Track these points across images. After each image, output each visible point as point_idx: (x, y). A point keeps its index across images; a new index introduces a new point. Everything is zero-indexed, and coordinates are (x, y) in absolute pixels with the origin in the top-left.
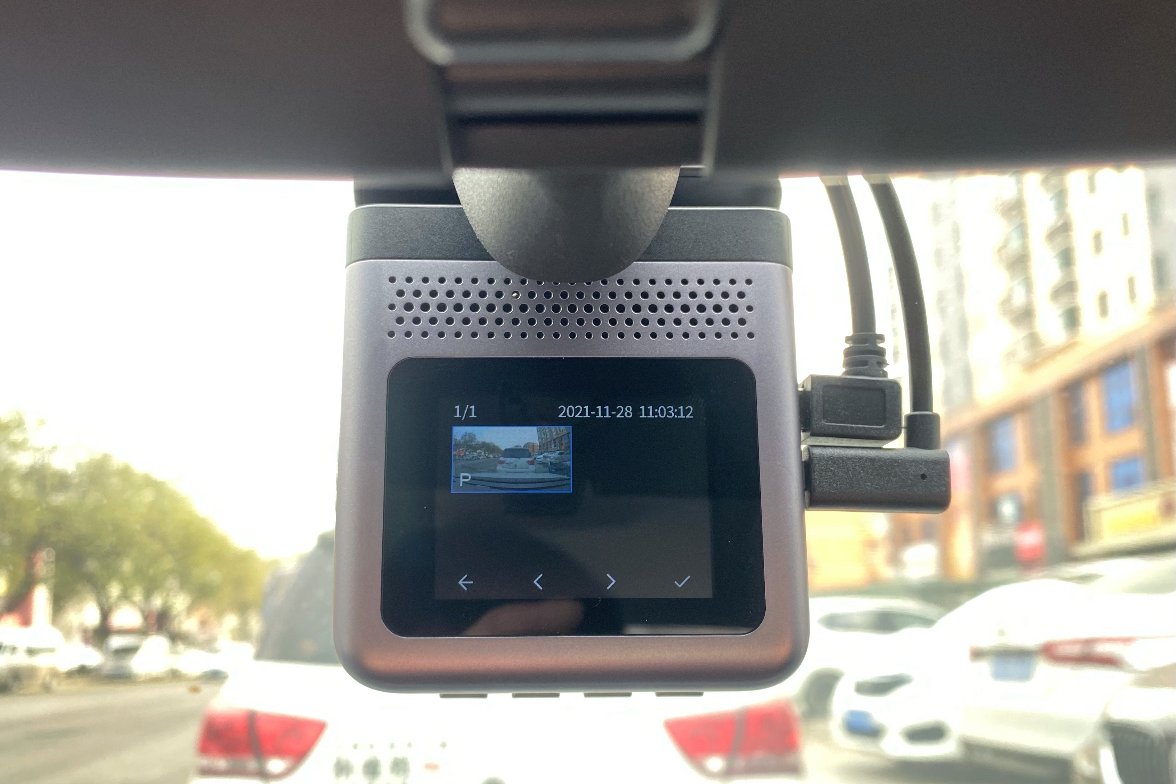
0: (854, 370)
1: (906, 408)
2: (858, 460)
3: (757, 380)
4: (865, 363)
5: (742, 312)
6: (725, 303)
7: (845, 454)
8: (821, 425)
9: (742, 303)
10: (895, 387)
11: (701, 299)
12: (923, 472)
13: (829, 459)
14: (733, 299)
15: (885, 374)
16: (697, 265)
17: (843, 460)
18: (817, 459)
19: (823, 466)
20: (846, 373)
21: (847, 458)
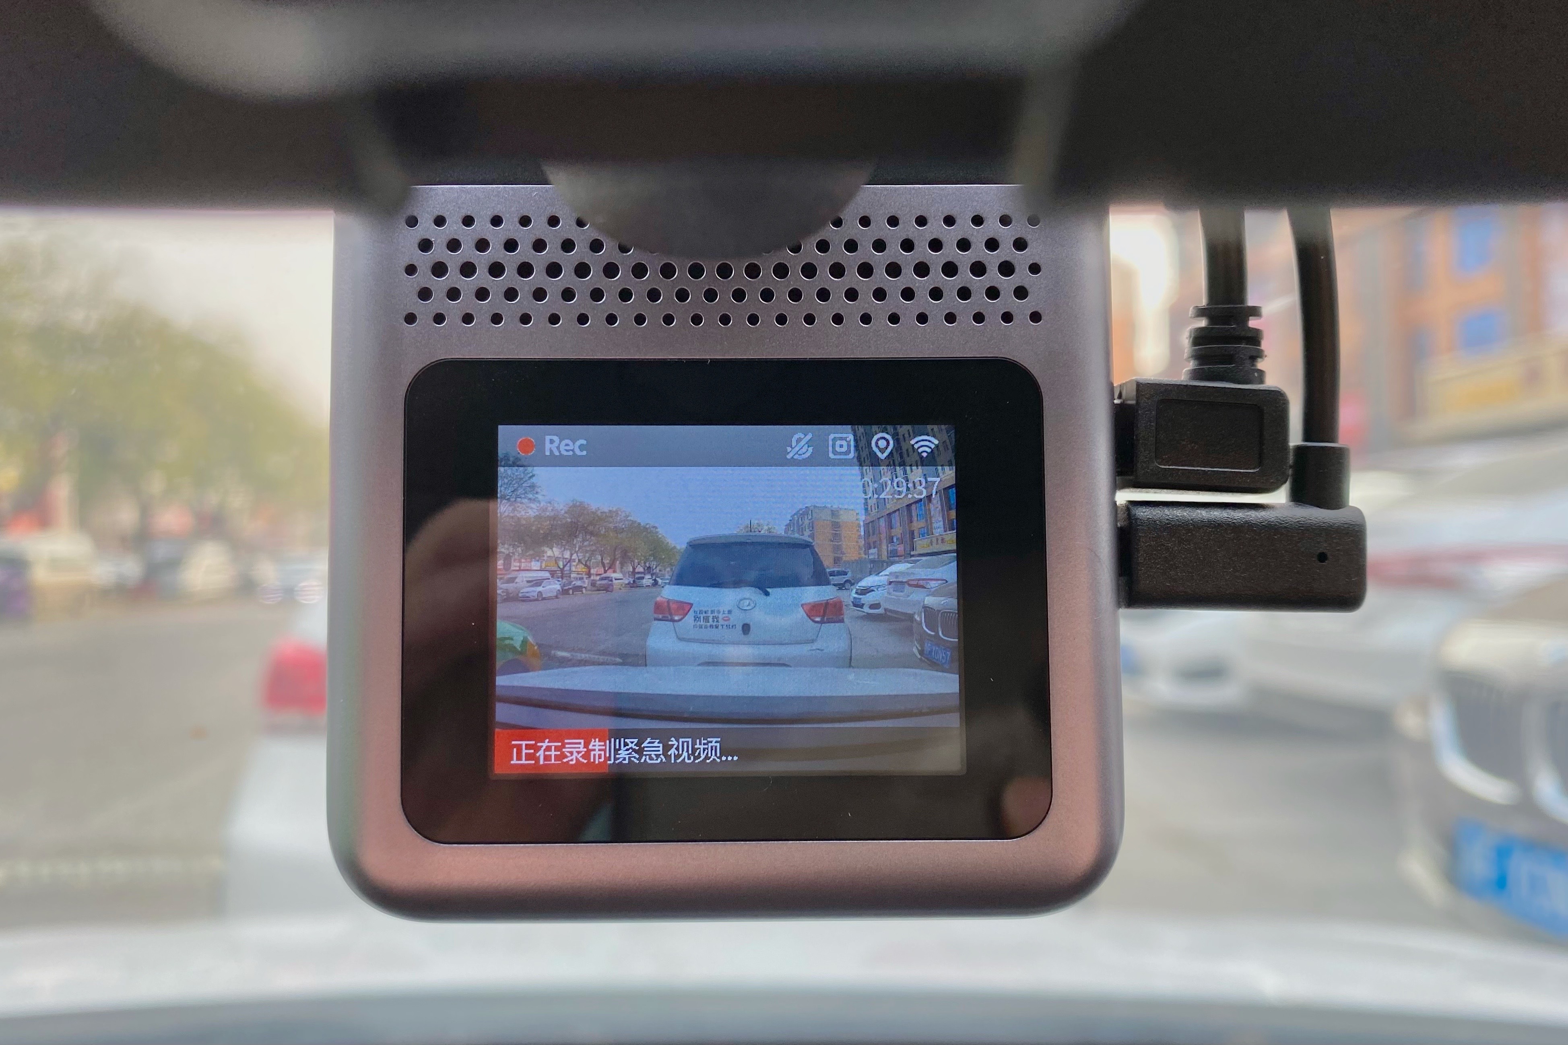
0: (1207, 369)
1: (1295, 437)
3: (1046, 398)
4: (1229, 358)
5: (1022, 276)
6: (993, 260)
8: (1152, 470)
9: (1021, 260)
10: (1277, 399)
11: (950, 252)
12: (1321, 550)
14: (1006, 252)
15: (1261, 377)
16: (943, 189)
17: (1189, 531)
19: (1153, 541)
20: (1196, 375)
21: (1194, 526)
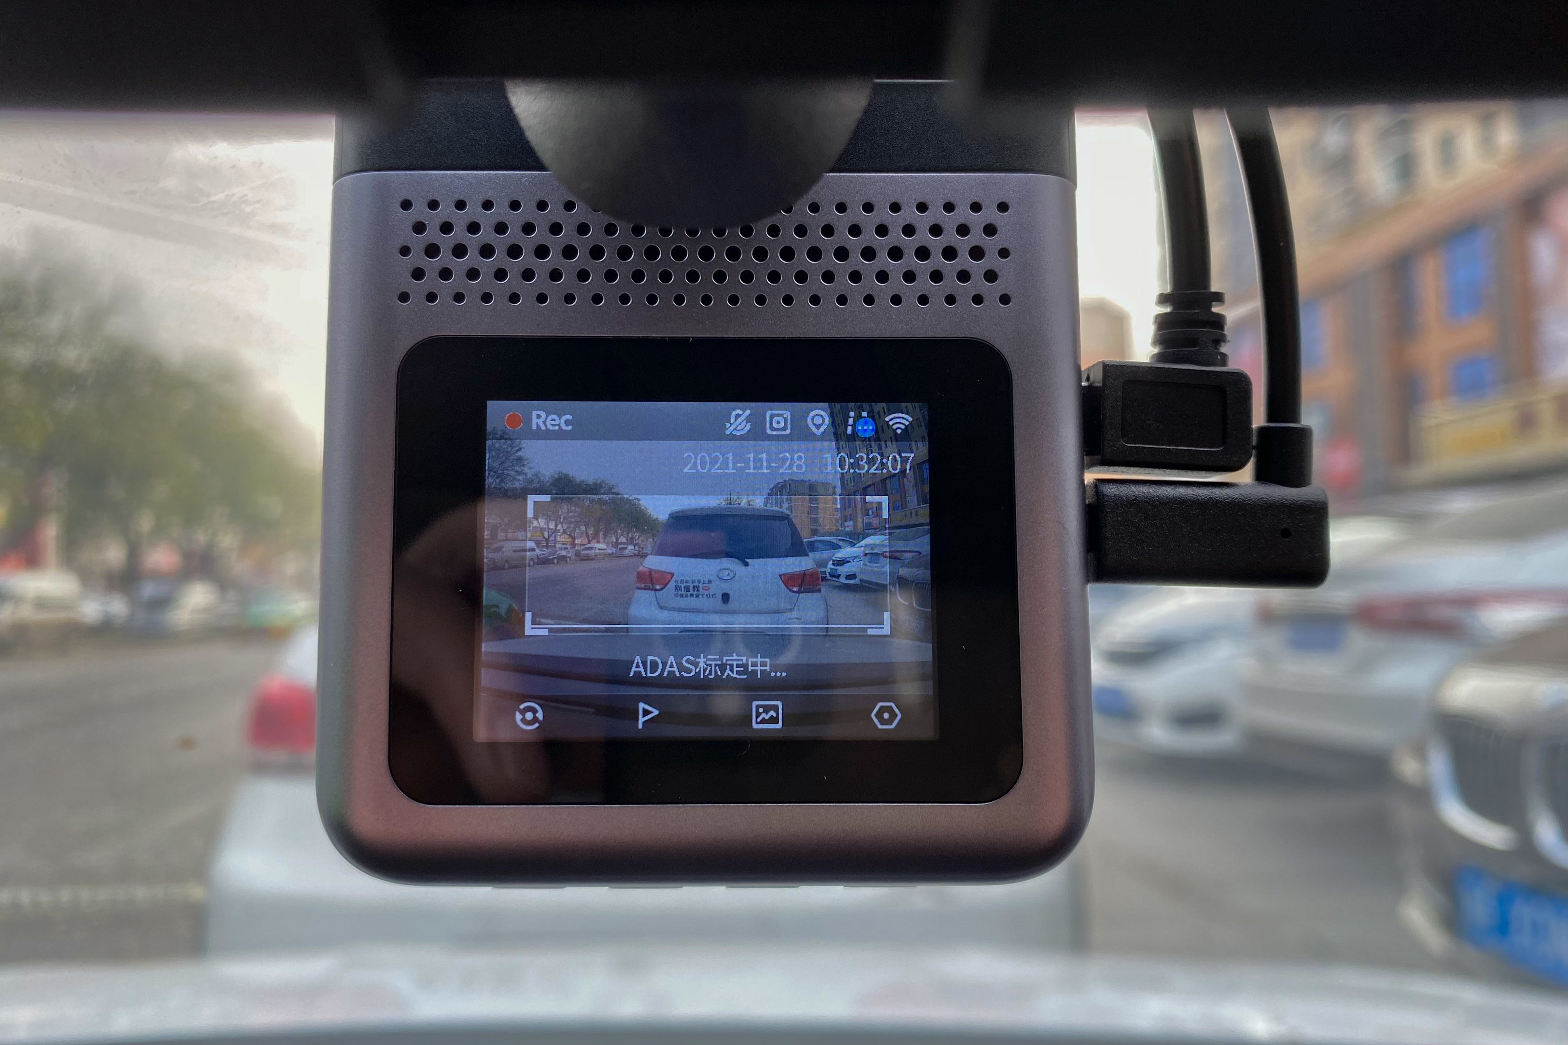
0: (1173, 352)
1: (1259, 418)
2: (1178, 506)
3: (1015, 377)
4: (1192, 342)
5: (991, 260)
6: (964, 244)
7: (1158, 496)
8: (1118, 448)
9: (991, 244)
10: (1241, 382)
11: (923, 237)
12: (1284, 526)
13: (1130, 504)
14: (976, 237)
15: (1224, 359)
16: (916, 178)
18: (1110, 505)
19: (1120, 517)
20: (1160, 357)
